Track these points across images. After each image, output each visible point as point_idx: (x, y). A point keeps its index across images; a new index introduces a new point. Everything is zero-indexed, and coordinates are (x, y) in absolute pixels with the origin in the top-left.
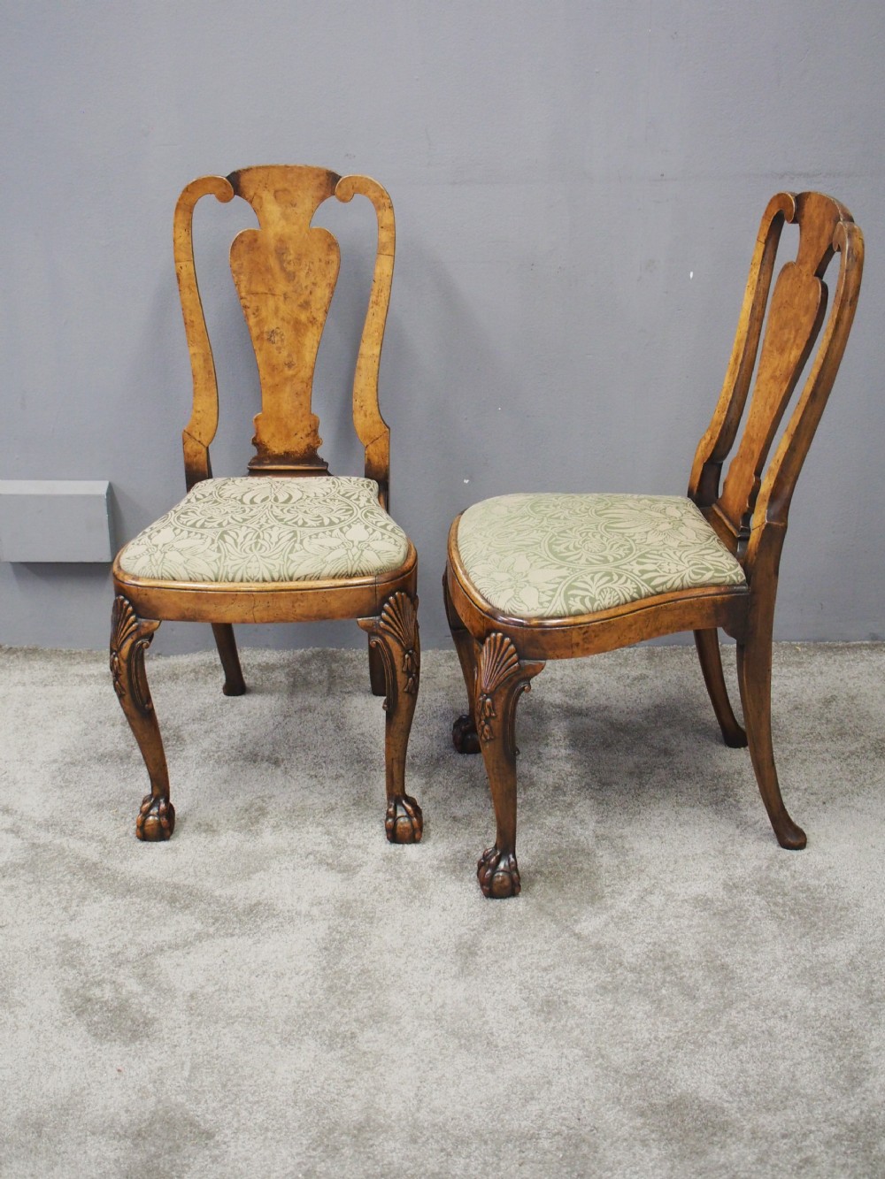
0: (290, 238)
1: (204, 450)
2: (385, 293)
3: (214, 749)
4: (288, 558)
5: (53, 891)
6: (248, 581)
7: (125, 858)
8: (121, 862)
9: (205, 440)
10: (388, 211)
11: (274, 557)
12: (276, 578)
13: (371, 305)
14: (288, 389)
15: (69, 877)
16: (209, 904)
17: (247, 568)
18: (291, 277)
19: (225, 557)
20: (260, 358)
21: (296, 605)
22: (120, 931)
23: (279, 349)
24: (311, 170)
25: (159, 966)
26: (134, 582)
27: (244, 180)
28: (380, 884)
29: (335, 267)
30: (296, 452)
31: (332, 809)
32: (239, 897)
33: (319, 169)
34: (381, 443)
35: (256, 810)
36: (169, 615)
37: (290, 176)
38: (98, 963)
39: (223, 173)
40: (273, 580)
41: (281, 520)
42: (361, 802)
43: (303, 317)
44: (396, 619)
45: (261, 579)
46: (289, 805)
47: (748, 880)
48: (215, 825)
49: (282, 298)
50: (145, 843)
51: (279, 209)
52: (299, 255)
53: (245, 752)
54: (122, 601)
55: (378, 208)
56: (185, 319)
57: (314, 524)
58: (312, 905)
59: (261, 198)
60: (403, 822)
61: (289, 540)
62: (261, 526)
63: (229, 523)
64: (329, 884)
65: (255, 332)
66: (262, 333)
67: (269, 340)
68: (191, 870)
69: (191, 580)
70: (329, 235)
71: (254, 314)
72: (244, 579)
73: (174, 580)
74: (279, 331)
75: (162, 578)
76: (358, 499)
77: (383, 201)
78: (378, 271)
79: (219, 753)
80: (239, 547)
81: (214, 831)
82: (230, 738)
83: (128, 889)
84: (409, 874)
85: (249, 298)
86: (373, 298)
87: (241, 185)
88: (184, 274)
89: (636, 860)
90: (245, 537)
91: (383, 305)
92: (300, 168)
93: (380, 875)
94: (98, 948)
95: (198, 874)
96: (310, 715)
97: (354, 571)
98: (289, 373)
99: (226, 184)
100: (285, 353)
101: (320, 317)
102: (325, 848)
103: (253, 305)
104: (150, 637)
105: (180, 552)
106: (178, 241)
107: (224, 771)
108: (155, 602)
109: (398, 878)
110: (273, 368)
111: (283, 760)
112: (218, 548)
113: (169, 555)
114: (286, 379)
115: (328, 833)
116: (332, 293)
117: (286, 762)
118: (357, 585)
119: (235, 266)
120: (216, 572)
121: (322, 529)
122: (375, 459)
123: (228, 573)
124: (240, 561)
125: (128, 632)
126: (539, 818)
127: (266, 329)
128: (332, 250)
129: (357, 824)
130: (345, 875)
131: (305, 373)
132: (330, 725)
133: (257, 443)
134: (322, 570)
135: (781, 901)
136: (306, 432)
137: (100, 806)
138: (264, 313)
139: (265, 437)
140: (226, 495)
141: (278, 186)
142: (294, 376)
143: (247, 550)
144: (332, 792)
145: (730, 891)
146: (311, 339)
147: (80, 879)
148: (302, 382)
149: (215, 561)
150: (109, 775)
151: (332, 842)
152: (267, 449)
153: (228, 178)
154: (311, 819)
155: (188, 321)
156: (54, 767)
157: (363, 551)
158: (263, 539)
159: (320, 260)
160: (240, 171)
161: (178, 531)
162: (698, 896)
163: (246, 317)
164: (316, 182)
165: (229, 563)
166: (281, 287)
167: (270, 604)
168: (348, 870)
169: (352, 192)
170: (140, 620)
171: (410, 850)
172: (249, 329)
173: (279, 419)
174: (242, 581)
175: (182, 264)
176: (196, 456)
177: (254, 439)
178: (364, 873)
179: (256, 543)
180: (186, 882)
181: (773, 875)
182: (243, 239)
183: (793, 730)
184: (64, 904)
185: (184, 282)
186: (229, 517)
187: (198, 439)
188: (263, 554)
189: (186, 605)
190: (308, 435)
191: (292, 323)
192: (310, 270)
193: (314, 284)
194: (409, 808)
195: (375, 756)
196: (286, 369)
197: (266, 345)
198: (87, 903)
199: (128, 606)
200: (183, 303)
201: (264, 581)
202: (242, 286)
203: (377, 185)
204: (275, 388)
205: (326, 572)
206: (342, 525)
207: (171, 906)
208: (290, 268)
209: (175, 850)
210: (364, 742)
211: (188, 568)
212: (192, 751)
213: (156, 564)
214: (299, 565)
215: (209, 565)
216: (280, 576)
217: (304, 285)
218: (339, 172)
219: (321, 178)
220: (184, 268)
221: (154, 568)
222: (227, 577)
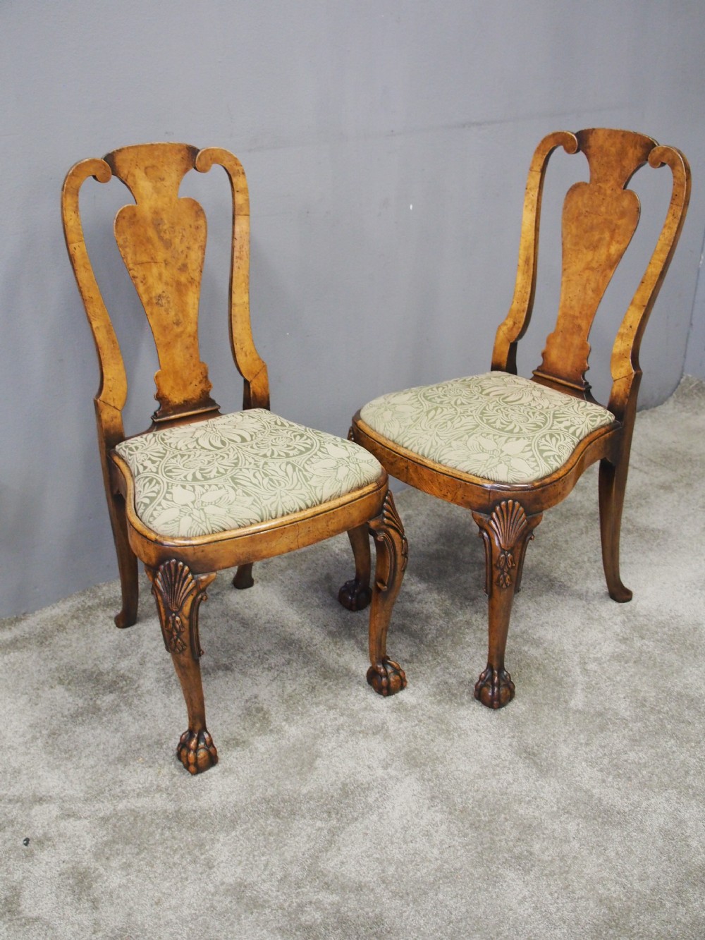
0: (163, 210)
1: (119, 414)
2: (246, 248)
3: (163, 675)
4: (310, 486)
6: (288, 514)
7: (196, 795)
8: (198, 800)
9: (119, 403)
10: (242, 176)
11: (297, 488)
12: (309, 503)
13: (236, 260)
14: (179, 345)
15: (167, 833)
17: (283, 503)
18: (168, 244)
19: (258, 498)
20: (152, 321)
21: (329, 523)
23: (167, 311)
24: (173, 146)
26: (187, 542)
27: (119, 160)
28: (413, 731)
29: (204, 231)
30: (193, 399)
31: (314, 688)
32: (325, 786)
33: (181, 145)
34: (261, 377)
35: (257, 712)
36: (225, 564)
37: (156, 153)
39: (100, 156)
40: (308, 507)
41: (265, 456)
42: (327, 674)
43: (183, 279)
45: (298, 509)
46: (276, 698)
48: (238, 737)
49: (163, 265)
51: (150, 184)
52: (172, 224)
54: (175, 564)
55: (234, 175)
56: (84, 295)
57: (294, 452)
59: (134, 176)
60: (394, 676)
61: (294, 471)
62: (255, 465)
63: (225, 470)
65: (145, 299)
66: (151, 298)
67: (157, 304)
69: (240, 527)
70: (194, 203)
71: (142, 282)
72: (285, 513)
73: (225, 530)
74: (164, 295)
75: (213, 532)
77: (237, 168)
78: (238, 229)
80: (262, 487)
81: (243, 742)
84: (424, 715)
85: (136, 269)
86: (236, 254)
87: (117, 165)
88: (77, 254)
89: (551, 644)
90: (255, 477)
91: (245, 258)
92: (164, 145)
93: (405, 724)
98: (178, 330)
99: (104, 165)
100: (172, 313)
101: (196, 275)
102: (344, 720)
103: (140, 275)
105: (215, 505)
106: (70, 224)
108: (211, 556)
110: (165, 328)
111: (230, 664)
112: (244, 492)
113: (207, 510)
114: (178, 336)
115: (331, 708)
116: (204, 254)
117: (234, 665)
118: (366, 494)
119: (121, 241)
120: (260, 513)
121: (306, 455)
122: (259, 391)
123: (270, 512)
124: (273, 499)
125: (187, 591)
127: (153, 294)
128: (199, 216)
130: (381, 734)
131: (191, 328)
132: (235, 624)
133: (159, 397)
134: (341, 488)
136: (199, 380)
137: (122, 760)
138: (151, 281)
139: (166, 391)
140: (182, 447)
141: (148, 163)
142: (182, 332)
143: (271, 488)
144: (297, 675)
145: (626, 643)
146: (192, 298)
147: (180, 830)
148: (190, 336)
149: (253, 504)
150: (98, 731)
151: (343, 714)
152: (169, 401)
153: (105, 159)
154: (306, 702)
156: (40, 743)
158: (273, 475)
159: (191, 226)
160: (113, 152)
161: (189, 488)
162: (612, 654)
163: (136, 286)
164: (179, 157)
165: (266, 502)
166: (161, 255)
167: (311, 529)
168: (379, 730)
169: (209, 162)
170: (196, 576)
172: (139, 296)
173: (176, 373)
174: (283, 515)
175: (76, 245)
176: (112, 420)
177: (158, 394)
178: (393, 728)
179: (271, 480)
180: (270, 793)
182: (124, 215)
185: (80, 261)
186: (217, 465)
187: (112, 404)
188: (286, 488)
189: (241, 550)
190: (200, 382)
191: (174, 285)
192: (183, 236)
193: (188, 248)
194: (393, 664)
196: (175, 327)
197: (156, 309)
199: (183, 567)
200: (80, 281)
201: (301, 510)
202: (129, 258)
203: (231, 155)
204: (168, 346)
205: (344, 489)
206: (316, 448)
207: (280, 818)
208: (167, 236)
211: (234, 516)
212: (148, 684)
213: (201, 521)
214: (322, 489)
215: (249, 509)
216: (312, 502)
217: (180, 251)
218: (198, 147)
219: (183, 153)
220: (77, 248)
221: (200, 525)
222: (271, 516)
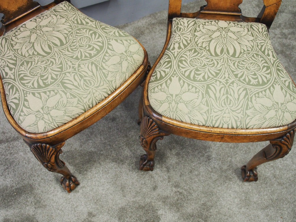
6: (99, 103)
11: (101, 85)
12: (110, 93)
17: (95, 97)
19: (81, 98)
36: (69, 137)
40: (109, 95)
41: (77, 58)
45: (104, 98)
57: (94, 52)
62: (73, 68)
63: (56, 75)
72: (97, 103)
73: (65, 124)
75: (59, 127)
76: (87, 23)
80: (80, 88)
90: (75, 80)
112: (71, 94)
113: (52, 114)
120: (83, 108)
121: (101, 54)
123: (89, 105)
124: (89, 96)
134: (125, 77)
139: (5, 6)
140: (25, 54)
143: (87, 88)
149: (78, 103)
157: (132, 56)
158: (85, 76)
161: (37, 95)
165: (86, 100)
170: (55, 146)
179: (85, 81)
186: (50, 71)
188: (95, 86)
201: (106, 98)
205: (127, 77)
206: (106, 45)
213: (50, 123)
214: (115, 81)
215: (77, 107)
216: (111, 91)
221: (50, 125)
222: (89, 107)
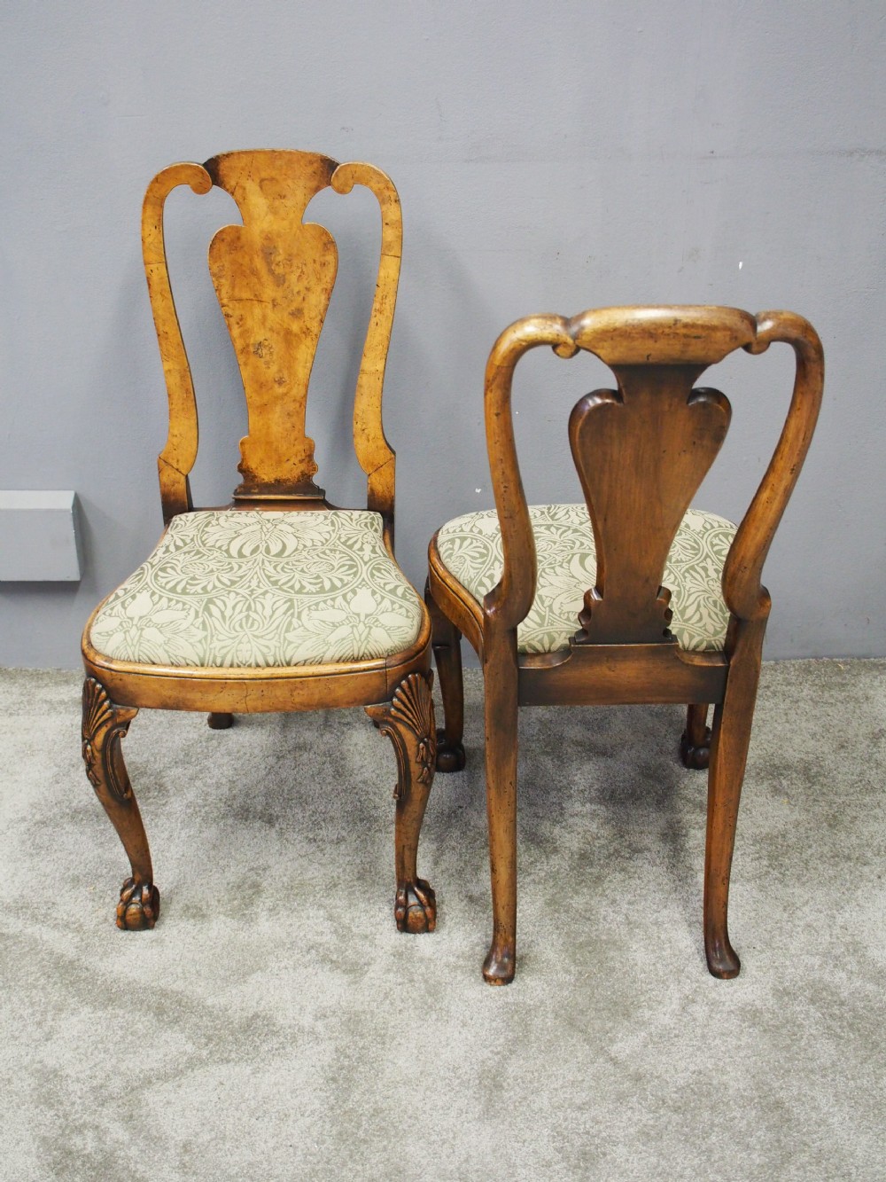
0: (279, 235)
1: (183, 479)
2: (389, 301)
3: (200, 801)
4: (285, 639)
5: (26, 1000)
6: (239, 666)
7: (105, 953)
8: (101, 959)
9: (183, 467)
10: (394, 205)
11: (267, 637)
12: (271, 662)
13: (373, 313)
14: (278, 409)
15: (42, 981)
16: (201, 1017)
17: (237, 651)
18: (280, 281)
19: (212, 636)
20: (246, 373)
21: (295, 693)
22: (102, 1055)
23: (267, 363)
24: (303, 155)
25: (147, 1105)
26: (106, 664)
27: (224, 167)
28: (391, 989)
29: (332, 270)
30: (288, 479)
31: (335, 885)
32: (234, 1008)
33: (313, 155)
34: (386, 470)
35: (250, 888)
36: (149, 703)
37: (278, 163)
38: (79, 1101)
39: (199, 160)
40: (268, 665)
41: (275, 583)
42: (365, 875)
43: (295, 327)
44: (409, 706)
45: (253, 664)
46: (285, 879)
47: (800, 984)
48: (204, 907)
49: (270, 306)
50: (127, 933)
51: (264, 201)
52: (290, 255)
53: (235, 806)
54: (94, 685)
55: (383, 202)
56: (157, 329)
57: (313, 589)
58: (316, 1018)
59: (244, 188)
60: (416, 912)
61: (285, 613)
62: (252, 591)
63: (215, 587)
64: (332, 988)
65: (239, 344)
66: (248, 345)
67: (256, 353)
68: (179, 970)
69: (172, 664)
70: (325, 233)
71: (238, 323)
72: (235, 665)
73: (154, 664)
74: (266, 343)
75: (140, 662)
76: (361, 549)
77: (387, 193)
78: (382, 274)
79: (207, 808)
80: (228, 623)
81: (203, 916)
82: (218, 787)
83: (109, 995)
84: (423, 975)
85: (231, 306)
86: (376, 305)
87: (221, 173)
88: (155, 278)
89: (675, 955)
90: (234, 608)
91: (388, 312)
92: (290, 153)
93: (391, 976)
94: (78, 1080)
95: (187, 975)
96: (305, 755)
97: (361, 654)
98: (280, 390)
99: (202, 173)
100: (274, 368)
101: (314, 327)
102: (329, 939)
103: (237, 313)
104: (126, 725)
105: (160, 628)
106: (149, 240)
107: (211, 833)
108: (131, 688)
109: (411, 981)
110: (261, 386)
111: (278, 817)
112: (204, 623)
113: (147, 633)
114: (277, 398)
115: (330, 918)
116: (329, 299)
117: (281, 820)
118: (365, 670)
119: (215, 269)
120: (202, 655)
121: (322, 597)
122: (379, 488)
123: (215, 657)
124: (229, 642)
125: (101, 720)
126: (565, 897)
127: (252, 341)
128: (328, 249)
129: (362, 906)
130: (352, 976)
131: (297, 391)
132: (329, 769)
133: (242, 469)
134: (324, 653)
135: (837, 1012)
136: (300, 458)
137: (76, 880)
138: (249, 323)
139: (253, 464)
140: (210, 542)
141: (264, 175)
142: (286, 394)
143: (238, 628)
144: (333, 862)
145: (781, 998)
146: (304, 352)
147: (55, 983)
148: (294, 401)
149: (200, 642)
150: (84, 838)
151: (336, 931)
152: (255, 477)
153: (205, 165)
154: (311, 899)
155: (161, 333)
156: (23, 827)
157: (371, 628)
158: (256, 611)
159: (315, 261)
160: (218, 157)
161: (156, 598)
162: (746, 1004)
163: (229, 327)
164: (310, 170)
165: (217, 644)
166: (269, 292)
167: (265, 693)
168: (354, 969)
169: (351, 182)
170: (115, 706)
171: (423, 941)
172: (233, 341)
173: (269, 443)
174: (231, 666)
175: (153, 267)
176: (173, 485)
177: (240, 466)
178: (372, 975)
179: (248, 617)
180: (175, 987)
181: (827, 977)
182: (224, 236)
183: (840, 776)
184: (38, 1017)
185: (155, 287)
186: (214, 578)
187: (175, 466)
188: (256, 633)
189: (167, 693)
190: (301, 461)
191: (282, 334)
192: (302, 272)
193: (308, 289)
194: (421, 895)
195: (380, 812)
196: (276, 386)
197: (253, 359)
198: (63, 1016)
199: (100, 692)
200: (154, 311)
201: (258, 666)
202: (224, 292)
203: (381, 175)
204: (263, 408)
205: (328, 656)
206: (346, 590)
207: (158, 1020)
208: (279, 270)
209: (160, 942)
210: (367, 793)
211: (169, 650)
212: (176, 805)
213: (130, 644)
214: (298, 647)
215: (193, 646)
216: (276, 661)
217: (296, 290)
218: (337, 159)
219: (315, 165)
220: (155, 271)
221: (128, 648)
222: (214, 662)
